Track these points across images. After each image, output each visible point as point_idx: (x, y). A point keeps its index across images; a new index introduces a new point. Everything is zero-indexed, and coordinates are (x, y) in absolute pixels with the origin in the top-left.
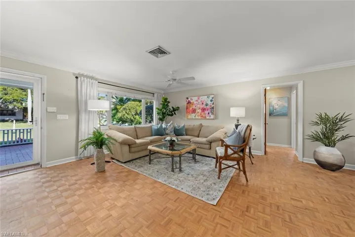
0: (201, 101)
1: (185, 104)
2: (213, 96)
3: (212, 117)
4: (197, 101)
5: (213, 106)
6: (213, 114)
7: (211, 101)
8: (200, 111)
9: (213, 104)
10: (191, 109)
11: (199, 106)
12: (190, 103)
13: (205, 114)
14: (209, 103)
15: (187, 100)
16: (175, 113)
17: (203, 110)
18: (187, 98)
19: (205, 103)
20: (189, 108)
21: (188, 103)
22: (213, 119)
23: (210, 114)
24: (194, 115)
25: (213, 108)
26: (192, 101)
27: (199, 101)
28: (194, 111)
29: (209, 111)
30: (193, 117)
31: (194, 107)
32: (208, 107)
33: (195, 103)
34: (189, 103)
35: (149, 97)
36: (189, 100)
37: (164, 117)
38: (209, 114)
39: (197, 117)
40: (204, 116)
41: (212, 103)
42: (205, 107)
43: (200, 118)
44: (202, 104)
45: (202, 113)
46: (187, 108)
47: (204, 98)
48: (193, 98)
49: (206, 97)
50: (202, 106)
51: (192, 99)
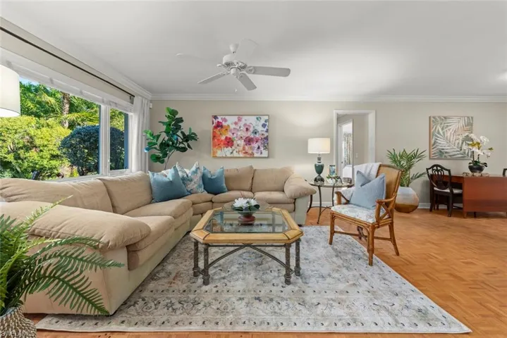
0: (245, 125)
1: (210, 127)
2: (266, 118)
3: (265, 154)
4: (236, 123)
5: (266, 134)
6: (266, 148)
7: (264, 126)
8: (242, 143)
9: (267, 131)
10: (223, 138)
11: (239, 133)
12: (222, 126)
13: (252, 148)
14: (260, 129)
15: (215, 121)
16: (189, 146)
17: (249, 141)
18: (215, 117)
19: (251, 129)
20: (220, 137)
21: (216, 127)
22: (268, 157)
23: (262, 149)
24: (230, 149)
25: (267, 138)
26: (224, 124)
27: (241, 124)
28: (229, 142)
29: (259, 143)
30: (229, 155)
31: (229, 135)
32: (257, 136)
33: (232, 126)
34: (219, 125)
35: (123, 102)
36: (220, 120)
37: (165, 155)
38: (259, 148)
39: (235, 154)
40: (250, 152)
41: (265, 129)
42: (252, 136)
43: (241, 155)
44: (247, 129)
45: (247, 147)
46: (214, 137)
47: (251, 120)
48: (227, 117)
49: (255, 118)
50: (245, 135)
51: (226, 121)
